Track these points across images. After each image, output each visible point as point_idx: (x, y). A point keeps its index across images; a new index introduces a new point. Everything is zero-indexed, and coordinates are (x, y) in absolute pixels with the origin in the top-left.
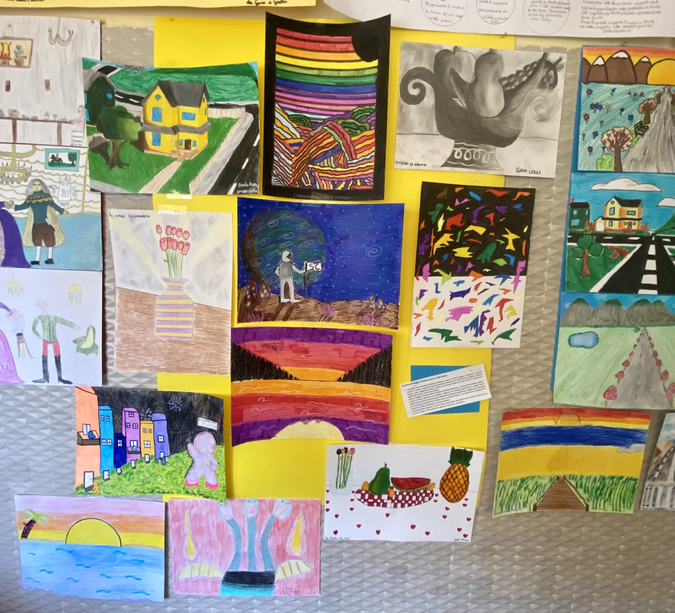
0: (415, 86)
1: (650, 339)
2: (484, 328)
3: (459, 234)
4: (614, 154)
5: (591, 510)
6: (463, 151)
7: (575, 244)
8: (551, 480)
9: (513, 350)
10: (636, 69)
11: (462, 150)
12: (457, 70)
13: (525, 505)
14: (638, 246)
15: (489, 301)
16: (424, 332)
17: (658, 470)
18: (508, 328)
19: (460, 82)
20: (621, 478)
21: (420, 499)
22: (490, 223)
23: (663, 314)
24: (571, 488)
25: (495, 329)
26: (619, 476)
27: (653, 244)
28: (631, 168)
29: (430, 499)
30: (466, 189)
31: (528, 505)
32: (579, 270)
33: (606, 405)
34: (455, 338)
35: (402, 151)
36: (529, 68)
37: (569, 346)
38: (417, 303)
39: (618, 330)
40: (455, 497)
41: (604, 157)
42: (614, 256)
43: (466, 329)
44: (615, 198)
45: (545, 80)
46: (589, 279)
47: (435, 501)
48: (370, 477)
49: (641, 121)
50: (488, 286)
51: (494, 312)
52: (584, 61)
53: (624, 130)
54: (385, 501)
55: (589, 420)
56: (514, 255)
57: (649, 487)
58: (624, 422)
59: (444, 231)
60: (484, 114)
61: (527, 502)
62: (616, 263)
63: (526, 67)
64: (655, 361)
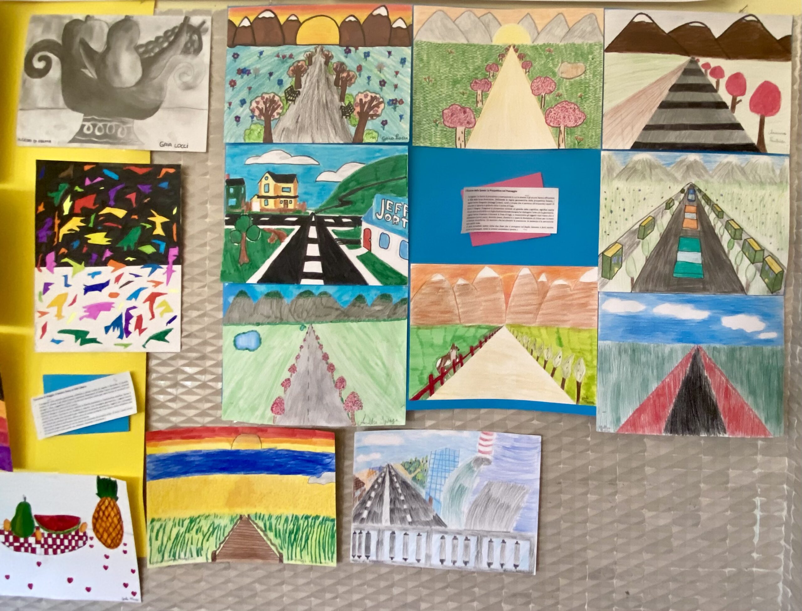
0: (40, 59)
1: (317, 338)
2: (131, 328)
3: (93, 217)
4: (263, 123)
5: (285, 561)
6: (94, 126)
7: (232, 227)
8: (232, 520)
9: (173, 355)
10: (284, 28)
11: (92, 124)
12: (87, 39)
13: (199, 553)
14: (297, 228)
15: (135, 295)
16: (52, 333)
17: (366, 508)
18: (164, 327)
19: (90, 52)
20: (317, 517)
21: (73, 543)
22: (132, 204)
23: (331, 308)
24: (259, 530)
25: (145, 329)
26: (314, 515)
27: (313, 225)
28: (282, 139)
29: (84, 544)
30: (98, 168)
31: (203, 553)
32: (237, 258)
33: (274, 422)
34: (94, 341)
35: (23, 127)
36: (170, 33)
37: (234, 348)
38: (40, 299)
39: (283, 328)
40: (112, 541)
41: (253, 127)
42: (272, 240)
43: (107, 329)
44: (269, 172)
45: (189, 45)
46: (247, 267)
47: (91, 546)
48: (11, 515)
49: (292, 86)
50: (132, 278)
51: (142, 309)
52: (230, 23)
53: (274, 96)
54: (34, 546)
55: (273, 442)
56: (164, 241)
57: (358, 532)
58: (310, 443)
59: (72, 214)
60: (117, 84)
61: (202, 549)
62: (274, 248)
63: (166, 32)
64: (326, 366)
